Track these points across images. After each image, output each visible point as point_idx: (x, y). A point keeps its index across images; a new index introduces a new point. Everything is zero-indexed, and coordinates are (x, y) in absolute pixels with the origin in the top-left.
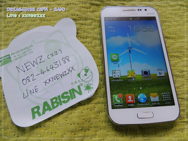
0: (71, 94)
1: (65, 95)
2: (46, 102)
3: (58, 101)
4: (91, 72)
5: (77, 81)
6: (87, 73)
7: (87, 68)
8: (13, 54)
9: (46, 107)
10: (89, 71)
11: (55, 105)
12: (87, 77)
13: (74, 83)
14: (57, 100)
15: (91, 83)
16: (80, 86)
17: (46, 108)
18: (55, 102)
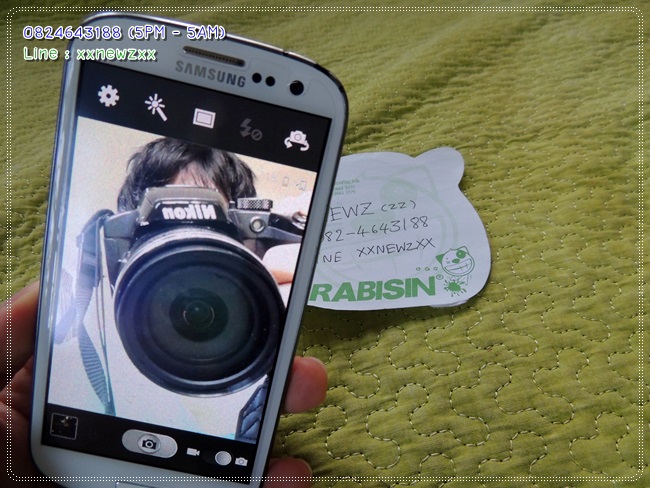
0: (408, 285)
1: (395, 285)
2: (349, 284)
3: (375, 290)
4: (472, 259)
5: (431, 268)
6: (461, 260)
7: (464, 249)
9: (345, 291)
10: (467, 257)
11: (366, 295)
12: (457, 266)
13: (423, 268)
15: (465, 280)
16: (436, 280)
17: (345, 293)
18: (366, 291)
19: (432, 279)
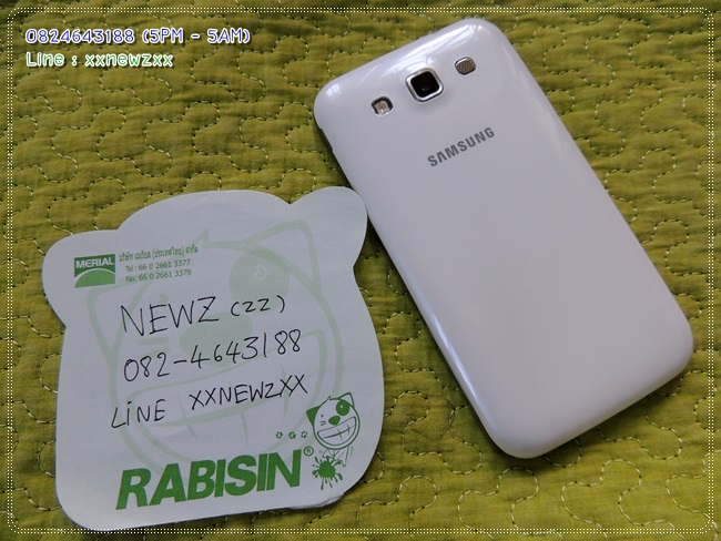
0: (262, 469)
1: (242, 466)
2: (176, 466)
3: (214, 477)
5: (298, 433)
8: (127, 257)
9: (170, 482)
11: (201, 487)
12: (335, 430)
13: (285, 434)
14: (210, 473)
15: (343, 458)
16: (303, 455)
17: (170, 486)
18: (202, 479)
19: (297, 455)
